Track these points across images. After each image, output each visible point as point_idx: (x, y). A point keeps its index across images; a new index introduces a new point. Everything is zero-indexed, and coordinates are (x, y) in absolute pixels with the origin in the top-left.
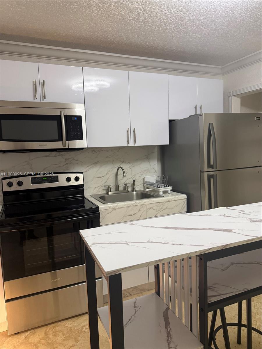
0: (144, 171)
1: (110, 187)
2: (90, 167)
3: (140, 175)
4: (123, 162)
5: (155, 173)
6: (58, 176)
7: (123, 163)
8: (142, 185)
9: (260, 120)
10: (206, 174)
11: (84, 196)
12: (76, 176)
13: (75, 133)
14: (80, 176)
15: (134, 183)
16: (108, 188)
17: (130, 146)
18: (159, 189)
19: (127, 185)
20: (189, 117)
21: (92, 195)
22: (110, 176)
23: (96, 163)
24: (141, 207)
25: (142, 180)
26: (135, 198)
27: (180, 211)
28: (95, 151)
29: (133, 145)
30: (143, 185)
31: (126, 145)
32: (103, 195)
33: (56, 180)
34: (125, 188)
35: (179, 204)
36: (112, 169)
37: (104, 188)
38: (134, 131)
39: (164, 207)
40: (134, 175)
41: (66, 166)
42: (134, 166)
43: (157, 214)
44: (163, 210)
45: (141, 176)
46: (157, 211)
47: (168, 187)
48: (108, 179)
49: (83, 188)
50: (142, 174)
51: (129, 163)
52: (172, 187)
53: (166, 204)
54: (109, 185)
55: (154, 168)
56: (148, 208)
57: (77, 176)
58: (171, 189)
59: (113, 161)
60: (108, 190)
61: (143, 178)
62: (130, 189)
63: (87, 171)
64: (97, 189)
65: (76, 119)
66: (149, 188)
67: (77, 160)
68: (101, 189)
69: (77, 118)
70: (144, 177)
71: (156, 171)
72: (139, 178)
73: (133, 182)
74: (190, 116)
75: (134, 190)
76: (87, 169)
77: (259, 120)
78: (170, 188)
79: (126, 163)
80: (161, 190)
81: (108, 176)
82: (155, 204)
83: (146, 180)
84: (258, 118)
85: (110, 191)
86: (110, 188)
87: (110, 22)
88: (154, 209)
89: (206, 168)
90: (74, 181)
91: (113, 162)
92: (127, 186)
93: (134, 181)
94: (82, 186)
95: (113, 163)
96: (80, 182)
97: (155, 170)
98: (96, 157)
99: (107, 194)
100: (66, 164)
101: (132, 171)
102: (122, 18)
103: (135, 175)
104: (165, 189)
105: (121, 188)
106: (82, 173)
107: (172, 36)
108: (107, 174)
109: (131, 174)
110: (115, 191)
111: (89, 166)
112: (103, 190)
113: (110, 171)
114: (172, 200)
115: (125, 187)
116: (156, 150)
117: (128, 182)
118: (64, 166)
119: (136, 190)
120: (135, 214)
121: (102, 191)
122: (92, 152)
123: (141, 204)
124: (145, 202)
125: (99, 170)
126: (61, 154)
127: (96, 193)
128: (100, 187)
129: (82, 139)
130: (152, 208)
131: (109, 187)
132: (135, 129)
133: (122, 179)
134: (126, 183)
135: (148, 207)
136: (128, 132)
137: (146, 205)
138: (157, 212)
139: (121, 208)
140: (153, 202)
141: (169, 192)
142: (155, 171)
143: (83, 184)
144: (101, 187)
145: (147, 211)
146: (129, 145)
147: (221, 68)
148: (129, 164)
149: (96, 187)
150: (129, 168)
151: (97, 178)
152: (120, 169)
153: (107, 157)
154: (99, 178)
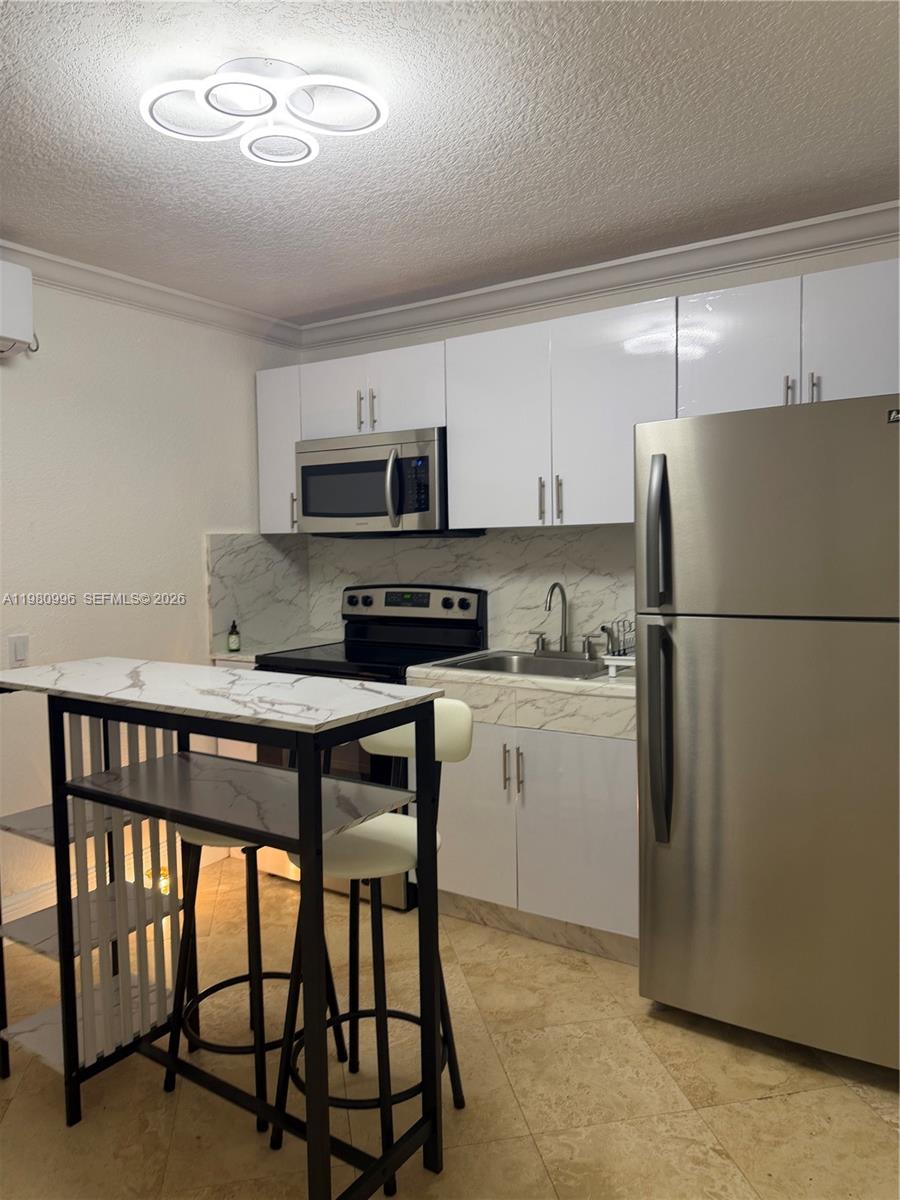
2: (507, 578)
4: (593, 570)
6: (429, 594)
7: (591, 573)
12: (462, 598)
14: (472, 599)
16: (538, 639)
23: (520, 570)
24: (502, 692)
26: (515, 667)
27: (619, 734)
28: (519, 538)
33: (424, 601)
34: (585, 647)
35: (619, 711)
39: (569, 709)
40: (622, 613)
41: (456, 572)
42: (623, 586)
43: (547, 722)
44: (563, 717)
46: (545, 715)
51: (609, 574)
53: (575, 699)
56: (519, 699)
57: (466, 598)
59: (564, 565)
63: (499, 588)
64: (520, 639)
67: (479, 560)
76: (499, 583)
79: (599, 574)
82: (541, 695)
86: (542, 639)
88: (537, 707)
90: (458, 609)
91: (563, 568)
94: (475, 623)
95: (563, 573)
96: (471, 614)
98: (522, 554)
100: (457, 568)
101: (617, 598)
103: (625, 613)
109: (615, 609)
111: (504, 576)
114: (591, 692)
115: (584, 643)
118: (453, 571)
120: (485, 707)
122: (515, 540)
123: (501, 683)
124: (513, 682)
125: (527, 587)
126: (448, 543)
127: (518, 648)
128: (528, 633)
130: (532, 702)
131: (541, 636)
133: (587, 621)
135: (522, 696)
137: (514, 690)
138: (547, 719)
139: (452, 682)
140: (533, 687)
143: (475, 618)
144: (530, 634)
145: (517, 708)
148: (608, 577)
149: (518, 634)
150: (608, 591)
151: (523, 608)
152: (557, 590)
153: (548, 555)
154: (524, 611)
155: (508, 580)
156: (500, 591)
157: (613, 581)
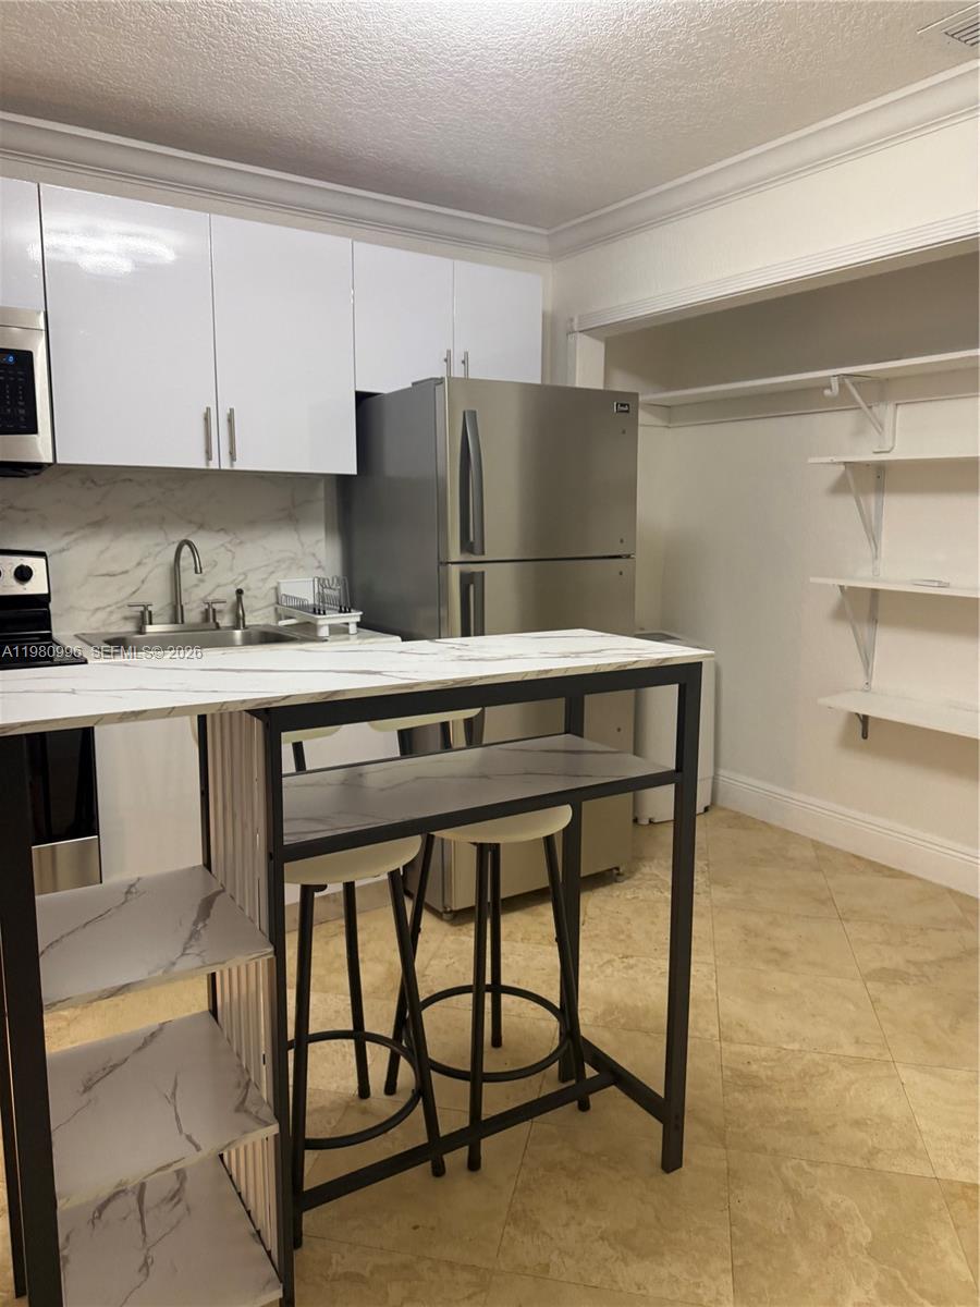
0: (278, 561)
1: (150, 608)
2: (76, 535)
3: (264, 576)
4: (201, 526)
5: (320, 570)
7: (199, 528)
8: (272, 609)
9: (627, 411)
10: (454, 572)
11: (50, 635)
12: (18, 565)
13: (9, 410)
14: (36, 565)
15: (239, 600)
16: (143, 613)
17: (217, 467)
18: (319, 617)
19: (217, 606)
20: (410, 385)
21: (84, 634)
22: (150, 572)
23: (97, 525)
25: (273, 591)
28: (93, 481)
29: (226, 466)
30: (276, 609)
31: (202, 465)
32: (123, 635)
34: (209, 615)
36: (158, 549)
37: (128, 612)
38: (230, 420)
40: (240, 574)
42: (241, 543)
45: (266, 579)
47: (350, 612)
48: (143, 582)
49: (47, 607)
50: (273, 572)
51: (222, 529)
52: (361, 613)
54: (145, 600)
55: (314, 555)
57: (25, 564)
58: (358, 619)
59: (163, 519)
60: (144, 618)
61: (275, 584)
62: (225, 621)
63: (63, 550)
64: (101, 615)
65: (11, 359)
66: (291, 618)
67: (25, 510)
68: (115, 617)
69: (15, 360)
70: (279, 583)
71: (323, 564)
72: (261, 584)
73: (235, 598)
74: (413, 384)
75: (238, 622)
76: (63, 543)
77: (624, 414)
78: (354, 617)
79: (211, 530)
80: (325, 622)
81: (142, 572)
83: (283, 591)
84: (622, 405)
85: (151, 623)
86: (150, 612)
87: (125, 43)
89: (455, 553)
90: (13, 582)
91: (161, 523)
92: (214, 610)
93: (240, 592)
94: (43, 600)
95: (161, 529)
96: (37, 586)
97: (319, 562)
98: (98, 503)
99: (141, 631)
101: (233, 558)
102: (163, 34)
103: (245, 574)
104: (338, 619)
105: (193, 615)
106: (42, 554)
107: (350, 113)
108: (139, 564)
109: (231, 569)
110: (172, 623)
111: (72, 533)
112: (126, 618)
113: (150, 554)
115: (207, 610)
116: (321, 492)
117: (217, 595)
119: (247, 623)
121: (122, 622)
122: (84, 483)
125: (108, 548)
127: (98, 628)
128: (114, 607)
129: (35, 431)
131: (146, 608)
132: (232, 410)
133: (196, 586)
134: (210, 599)
136: (207, 419)
141: (353, 628)
142: (317, 564)
143: (46, 592)
144: (119, 608)
146: (214, 465)
147: (548, 236)
148: (222, 533)
149: (98, 609)
150: (223, 549)
151: (103, 575)
152: (186, 549)
153: (138, 506)
154: (107, 578)
155: (76, 540)
156: (65, 553)
157: (228, 539)
